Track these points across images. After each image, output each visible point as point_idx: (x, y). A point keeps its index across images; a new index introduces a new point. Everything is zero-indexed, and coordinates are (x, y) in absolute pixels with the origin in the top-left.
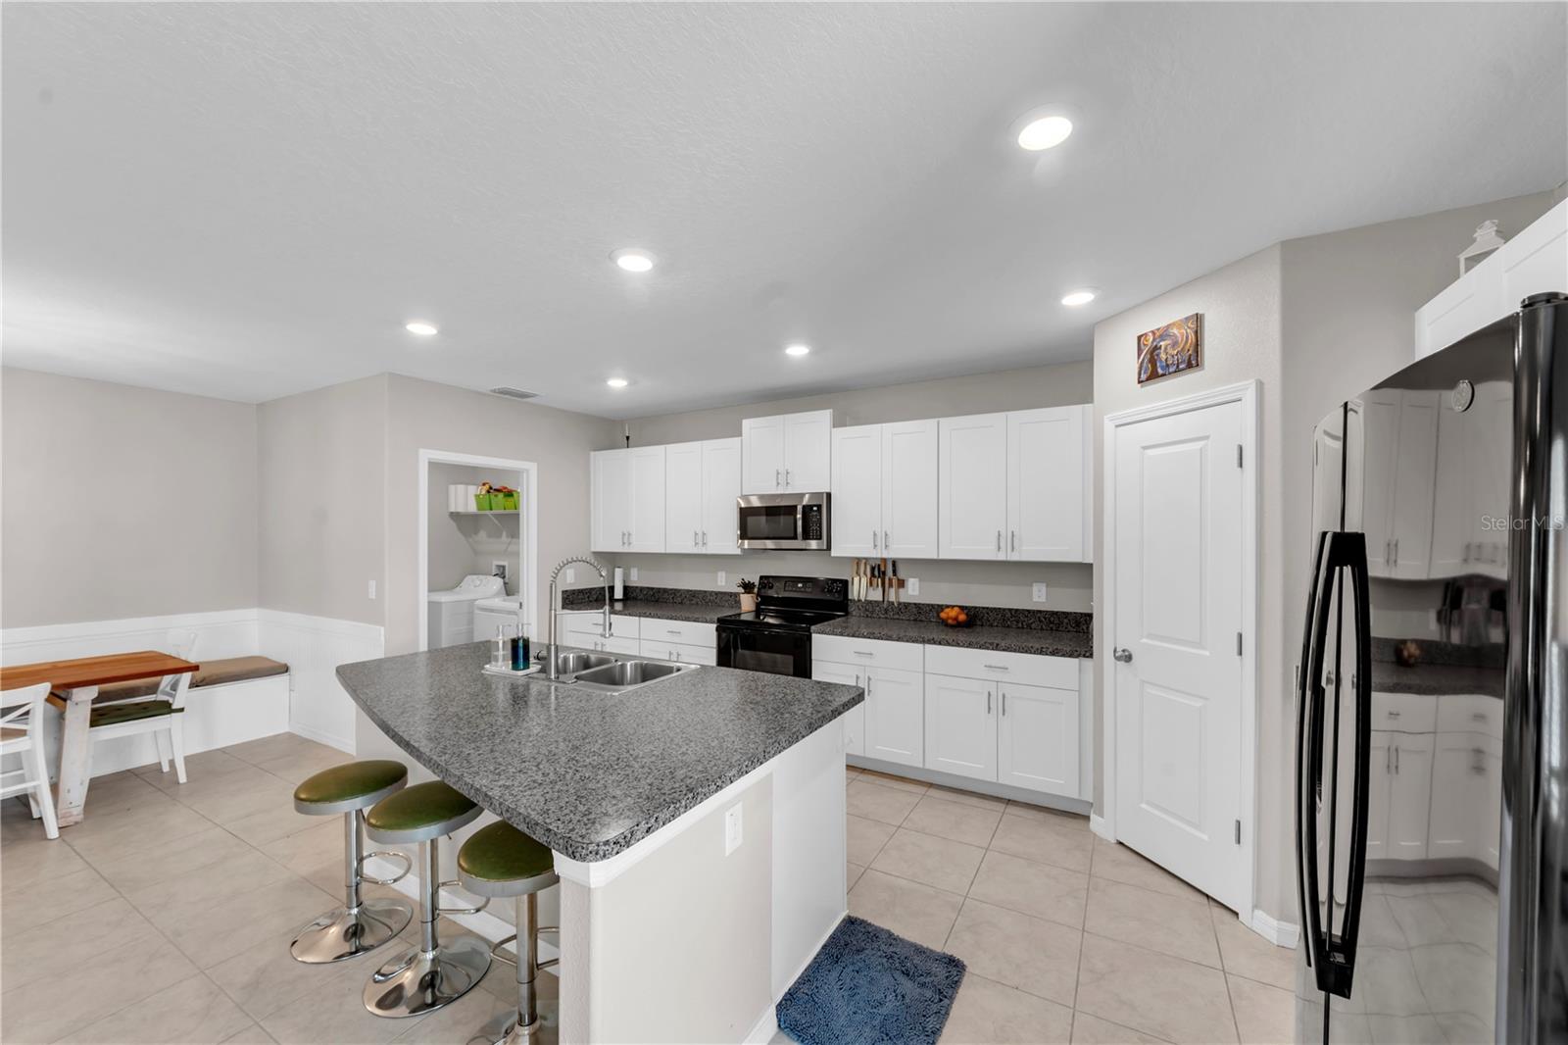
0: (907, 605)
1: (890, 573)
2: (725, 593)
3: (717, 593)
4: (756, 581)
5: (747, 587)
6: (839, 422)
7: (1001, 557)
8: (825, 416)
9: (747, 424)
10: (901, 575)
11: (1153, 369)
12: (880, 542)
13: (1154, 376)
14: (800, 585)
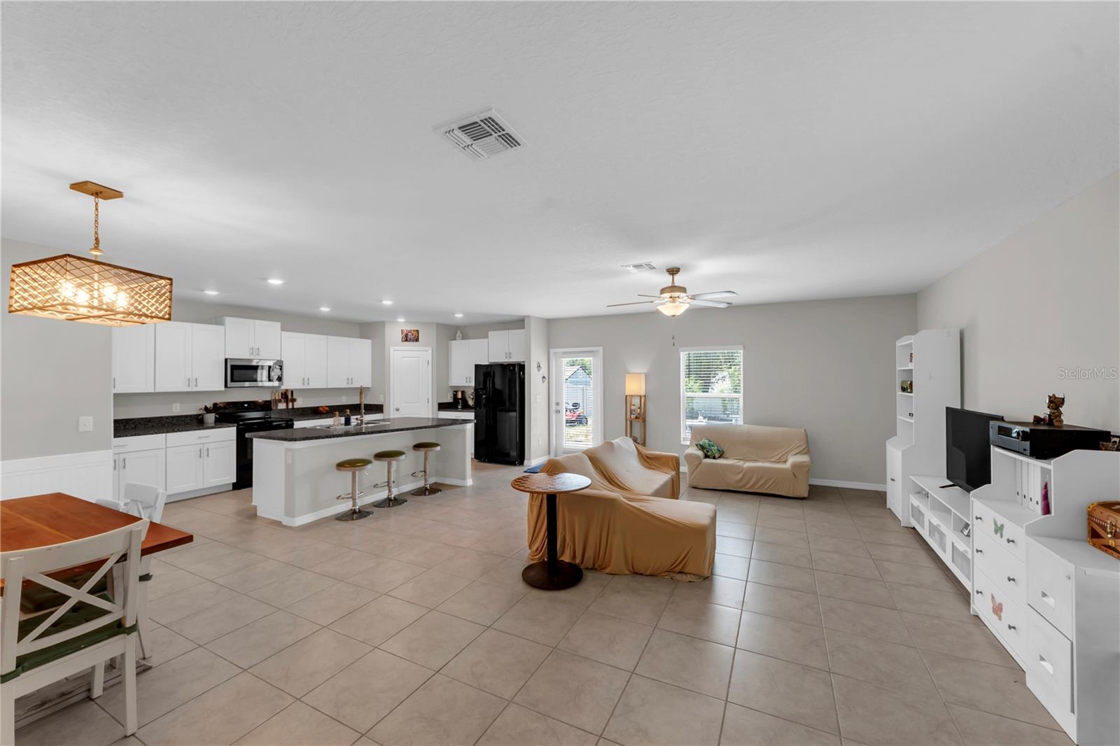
0: (298, 409)
1: (290, 397)
2: (182, 416)
3: (173, 417)
4: (212, 406)
5: (207, 410)
6: (283, 329)
7: (347, 386)
8: (278, 325)
9: (228, 320)
10: (294, 397)
11: (406, 338)
12: (306, 382)
13: (406, 340)
14: (246, 405)
